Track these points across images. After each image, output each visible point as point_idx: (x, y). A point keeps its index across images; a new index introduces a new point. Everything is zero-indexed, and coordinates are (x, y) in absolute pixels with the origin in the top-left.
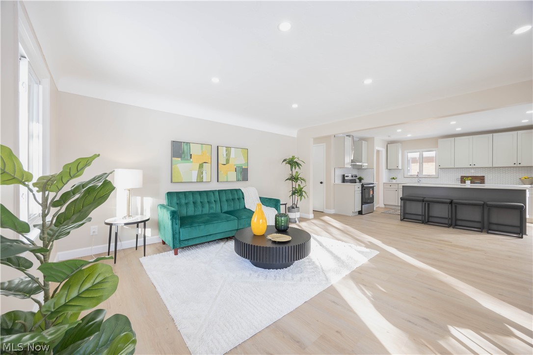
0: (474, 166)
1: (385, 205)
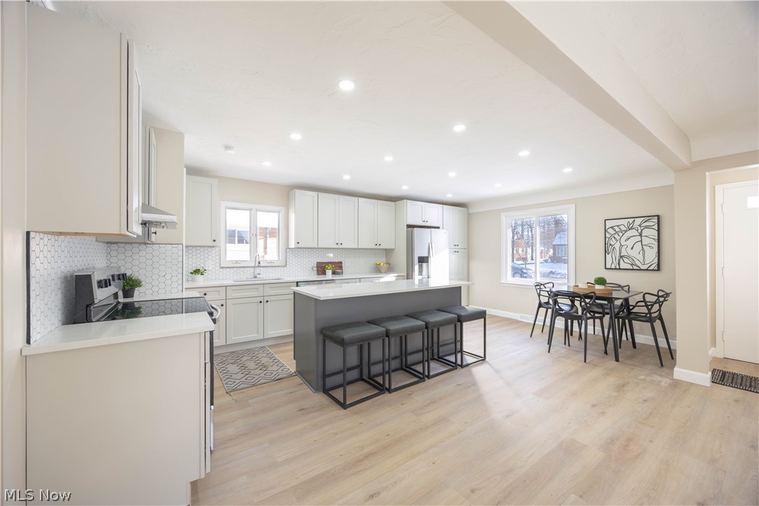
0: (340, 246)
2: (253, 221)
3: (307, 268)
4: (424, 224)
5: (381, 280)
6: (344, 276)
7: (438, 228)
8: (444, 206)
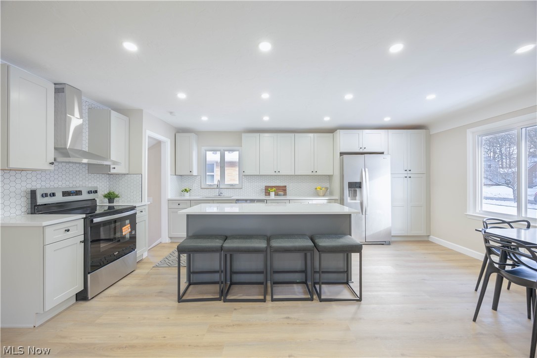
0: (278, 174)
1: (171, 238)
2: (223, 157)
3: (258, 190)
4: (361, 151)
5: (310, 202)
6: (288, 197)
7: (382, 153)
8: (389, 130)
